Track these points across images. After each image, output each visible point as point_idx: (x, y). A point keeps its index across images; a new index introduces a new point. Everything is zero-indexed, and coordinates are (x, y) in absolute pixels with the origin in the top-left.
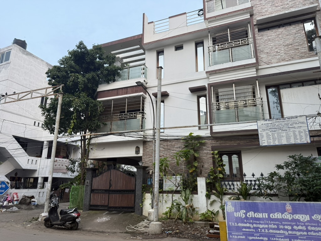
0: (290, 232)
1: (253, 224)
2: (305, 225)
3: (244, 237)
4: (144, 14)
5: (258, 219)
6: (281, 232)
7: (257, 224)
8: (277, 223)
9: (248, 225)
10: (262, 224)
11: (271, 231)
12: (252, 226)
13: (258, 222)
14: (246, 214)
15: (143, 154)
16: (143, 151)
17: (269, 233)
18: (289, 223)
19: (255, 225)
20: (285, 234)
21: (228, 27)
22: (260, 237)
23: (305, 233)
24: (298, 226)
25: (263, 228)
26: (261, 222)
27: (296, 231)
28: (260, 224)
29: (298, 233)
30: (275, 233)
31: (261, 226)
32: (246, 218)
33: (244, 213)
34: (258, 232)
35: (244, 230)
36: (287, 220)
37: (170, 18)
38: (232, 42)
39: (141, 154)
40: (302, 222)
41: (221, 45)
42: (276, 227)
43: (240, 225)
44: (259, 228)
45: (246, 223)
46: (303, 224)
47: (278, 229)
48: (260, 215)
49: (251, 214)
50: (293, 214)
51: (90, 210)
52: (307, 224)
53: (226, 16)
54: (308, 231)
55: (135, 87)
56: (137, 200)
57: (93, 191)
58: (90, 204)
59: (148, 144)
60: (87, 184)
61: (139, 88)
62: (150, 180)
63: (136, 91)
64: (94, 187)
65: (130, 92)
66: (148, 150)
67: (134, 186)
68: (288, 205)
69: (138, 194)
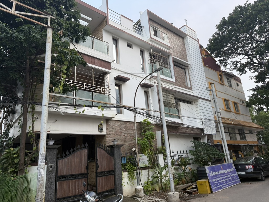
3: (216, 187)
5: (216, 175)
8: (221, 176)
9: (215, 180)
13: (217, 177)
14: (213, 173)
15: (107, 133)
16: (106, 130)
17: (221, 182)
19: (217, 179)
20: (224, 181)
21: (160, 52)
22: (219, 185)
23: (228, 179)
24: (225, 176)
25: (219, 180)
28: (218, 178)
29: (227, 179)
30: (223, 182)
31: (219, 179)
32: (214, 176)
34: (218, 183)
35: (215, 183)
36: (223, 174)
37: (122, 15)
38: (163, 63)
39: (104, 133)
40: (226, 174)
43: (214, 180)
47: (222, 179)
48: (216, 173)
50: (223, 170)
52: (227, 174)
54: (228, 178)
55: (103, 62)
56: (118, 181)
57: (59, 178)
58: (55, 198)
59: (111, 123)
60: (51, 169)
61: (107, 64)
62: (125, 158)
63: (104, 66)
64: (61, 172)
65: (98, 64)
66: (111, 129)
67: (113, 167)
68: (221, 166)
69: (118, 174)
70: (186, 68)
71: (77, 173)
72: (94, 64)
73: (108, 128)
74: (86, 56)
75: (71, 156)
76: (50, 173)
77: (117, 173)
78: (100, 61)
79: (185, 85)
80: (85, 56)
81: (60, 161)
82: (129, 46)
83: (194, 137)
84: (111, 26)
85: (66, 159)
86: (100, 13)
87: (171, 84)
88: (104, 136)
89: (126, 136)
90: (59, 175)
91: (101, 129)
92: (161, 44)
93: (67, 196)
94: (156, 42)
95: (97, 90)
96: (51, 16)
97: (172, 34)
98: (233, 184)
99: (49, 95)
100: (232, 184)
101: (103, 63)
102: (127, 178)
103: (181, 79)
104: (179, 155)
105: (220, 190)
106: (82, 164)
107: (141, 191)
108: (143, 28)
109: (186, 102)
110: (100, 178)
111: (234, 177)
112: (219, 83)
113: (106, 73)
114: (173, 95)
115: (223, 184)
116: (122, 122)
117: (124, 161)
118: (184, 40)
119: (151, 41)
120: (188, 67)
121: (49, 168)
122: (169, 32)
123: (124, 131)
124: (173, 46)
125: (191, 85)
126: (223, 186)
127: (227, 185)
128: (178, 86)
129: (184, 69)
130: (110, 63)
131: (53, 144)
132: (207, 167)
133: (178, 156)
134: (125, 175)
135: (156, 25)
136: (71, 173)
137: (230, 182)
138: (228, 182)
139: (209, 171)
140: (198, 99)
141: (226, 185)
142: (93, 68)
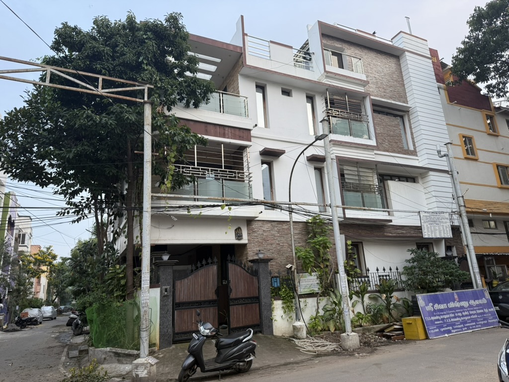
0: (462, 319)
1: (439, 315)
2: (468, 311)
3: (437, 330)
4: (242, 17)
5: (441, 310)
6: (458, 319)
7: (442, 315)
8: (453, 311)
9: (437, 318)
10: (445, 315)
11: (452, 320)
12: (440, 318)
13: (442, 313)
14: (433, 306)
15: (249, 240)
16: (248, 236)
17: (451, 322)
18: (459, 310)
19: (442, 317)
20: (459, 321)
21: (346, 94)
22: (447, 327)
23: (469, 317)
24: (464, 312)
25: (447, 318)
26: (445, 313)
27: (465, 316)
28: (444, 314)
29: (466, 318)
30: (455, 321)
31: (445, 317)
32: (435, 311)
33: (432, 306)
34: (445, 323)
35: (436, 323)
36: (457, 308)
37: (272, 42)
38: (351, 113)
39: (244, 241)
40: (466, 308)
41: (341, 112)
42: (453, 315)
43: (433, 318)
44: (444, 319)
45: (435, 316)
46: (466, 310)
47: (455, 317)
48: (442, 306)
49: (437, 306)
50: (459, 301)
51: (175, 342)
52: (468, 309)
53: (345, 79)
54: (470, 315)
55: (237, 130)
56: (265, 313)
57: (177, 306)
58: (174, 331)
59: (255, 225)
60: (166, 293)
61: (245, 133)
62: (276, 279)
63: (240, 137)
64: (179, 298)
65: (230, 135)
66: (256, 235)
67: (257, 291)
68: (455, 294)
69: (265, 303)
70: (405, 115)
71: (203, 299)
72: (224, 136)
73: (250, 234)
74: (211, 126)
75: (193, 276)
76: (165, 298)
77: (264, 300)
78: (233, 130)
79: (400, 148)
80: (208, 125)
81: (178, 283)
82: (286, 93)
83: (417, 243)
84: (250, 67)
85: (186, 280)
86: (231, 48)
87: (368, 149)
88: (244, 245)
89: (281, 244)
90: (177, 301)
91: (239, 236)
92: (348, 79)
93: (189, 330)
94: (337, 77)
95: (229, 177)
96: (148, 86)
97: (372, 55)
98: (480, 326)
99: (152, 196)
100: (477, 326)
101: (237, 132)
102: (281, 309)
103: (392, 138)
104: (379, 274)
105: (446, 335)
106: (209, 286)
107: (301, 330)
108: (312, 55)
109: (405, 179)
110: (235, 307)
111: (485, 315)
112: (486, 133)
113: (242, 148)
114: (372, 169)
115: (455, 325)
116: (273, 223)
117: (276, 283)
118: (399, 60)
119: (327, 77)
120: (409, 112)
121: (164, 291)
122: (366, 51)
123: (278, 237)
124: (376, 76)
125: (414, 145)
126: (453, 329)
127: (465, 327)
128: (384, 151)
129: (402, 117)
130: (250, 130)
131: (168, 260)
132: (421, 296)
133: (379, 276)
134: (278, 305)
135: (338, 45)
136: (194, 299)
137: (474, 324)
138: (469, 323)
139: (425, 302)
140: (427, 173)
141: (461, 328)
142: (222, 143)
